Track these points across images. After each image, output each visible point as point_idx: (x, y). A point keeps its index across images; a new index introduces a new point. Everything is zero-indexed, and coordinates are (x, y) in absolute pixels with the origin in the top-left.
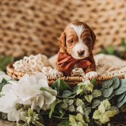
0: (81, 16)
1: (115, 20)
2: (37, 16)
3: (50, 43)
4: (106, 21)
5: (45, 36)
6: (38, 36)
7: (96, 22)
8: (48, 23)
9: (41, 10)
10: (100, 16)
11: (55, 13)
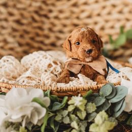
0: (61, 12)
1: (99, 15)
2: (11, 14)
3: (28, 44)
4: (89, 17)
5: (22, 36)
6: (14, 37)
7: (78, 18)
8: (24, 21)
9: (14, 6)
10: (83, 11)
11: (31, 9)
